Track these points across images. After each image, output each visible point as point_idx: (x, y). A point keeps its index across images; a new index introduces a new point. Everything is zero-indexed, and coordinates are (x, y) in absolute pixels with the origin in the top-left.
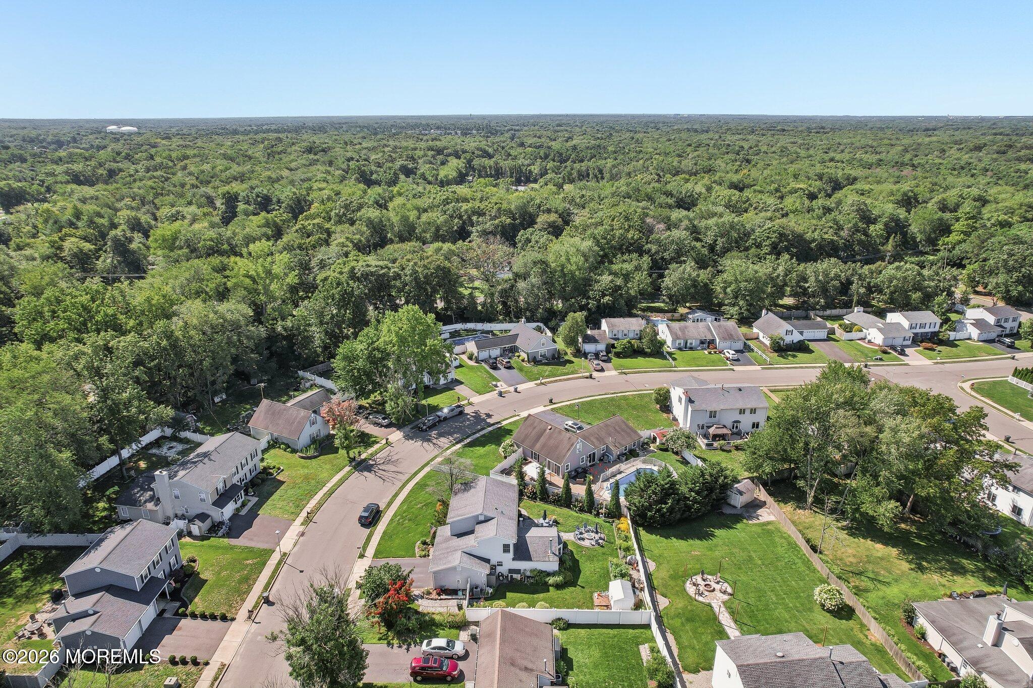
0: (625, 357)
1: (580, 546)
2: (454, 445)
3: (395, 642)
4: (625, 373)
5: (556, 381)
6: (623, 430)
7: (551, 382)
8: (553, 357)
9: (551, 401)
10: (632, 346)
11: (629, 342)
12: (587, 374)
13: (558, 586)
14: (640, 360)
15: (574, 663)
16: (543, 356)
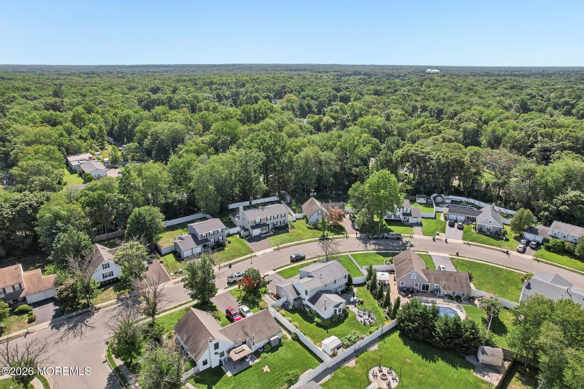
0: (553, 252)
1: (355, 318)
2: (373, 250)
3: (240, 301)
4: (538, 261)
5: (480, 246)
6: (460, 282)
7: (474, 245)
8: (496, 233)
9: (457, 254)
10: (564, 246)
11: (563, 243)
12: (505, 250)
13: (318, 325)
14: (566, 259)
15: (277, 352)
16: (489, 230)
